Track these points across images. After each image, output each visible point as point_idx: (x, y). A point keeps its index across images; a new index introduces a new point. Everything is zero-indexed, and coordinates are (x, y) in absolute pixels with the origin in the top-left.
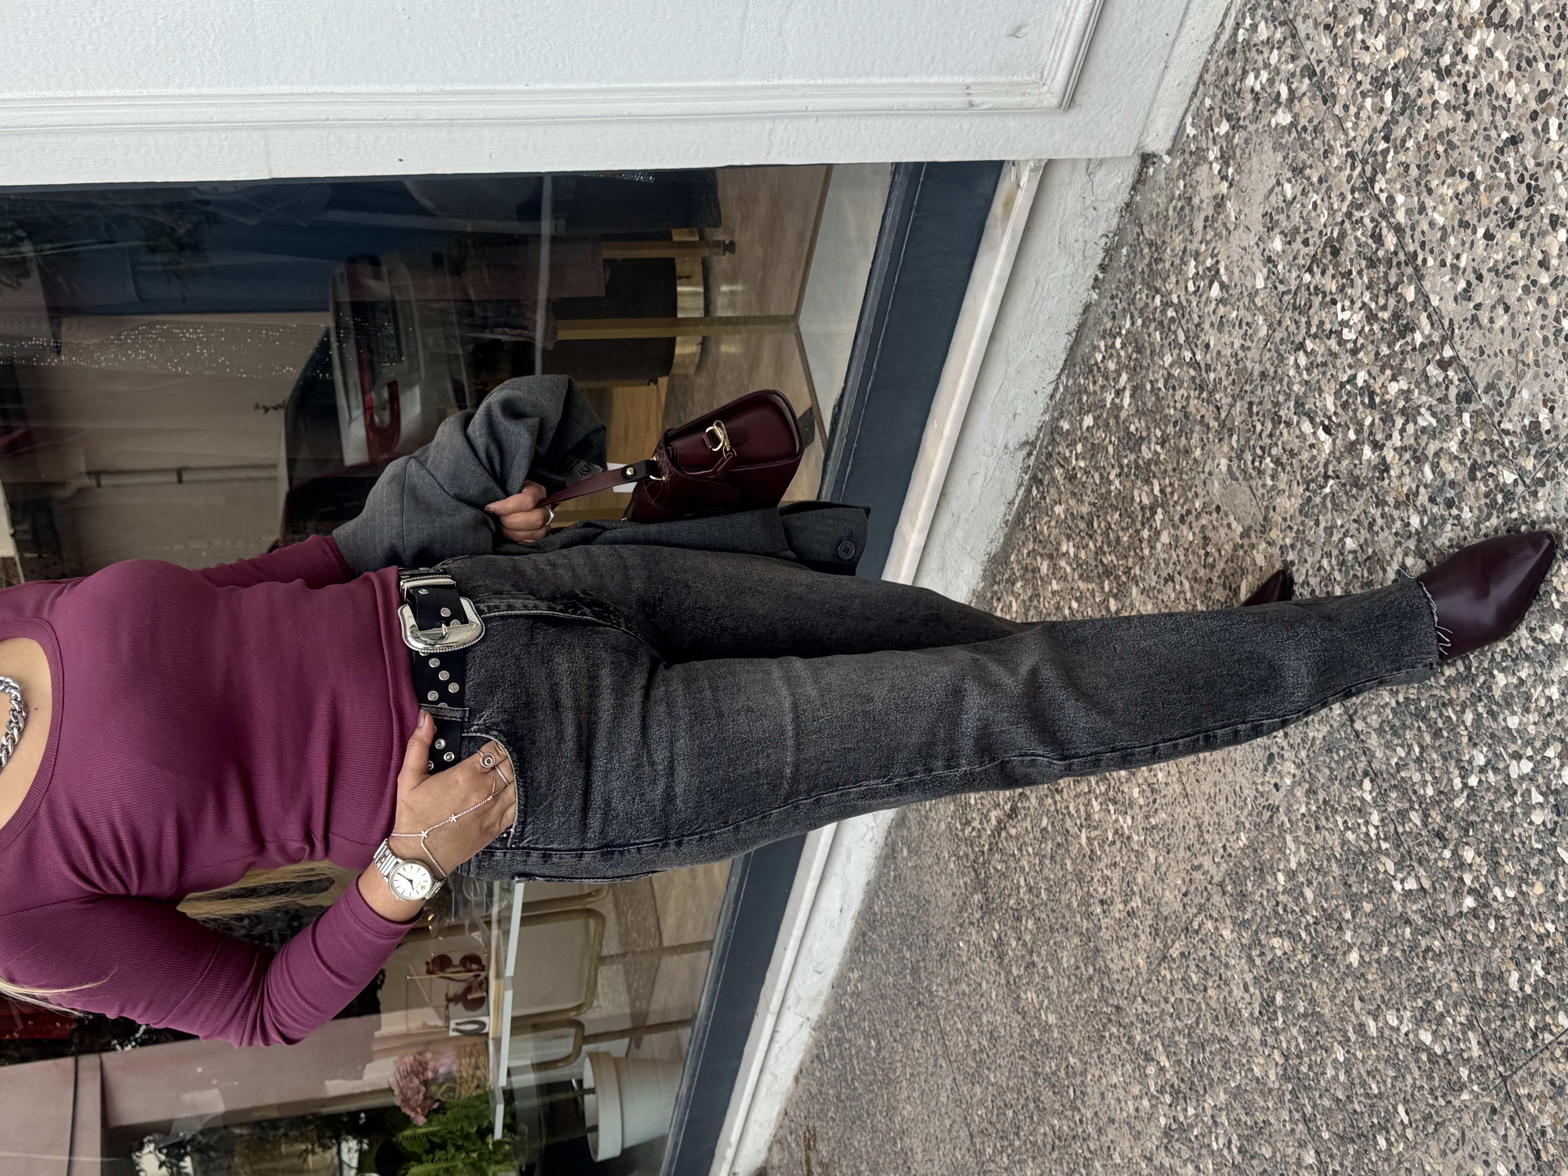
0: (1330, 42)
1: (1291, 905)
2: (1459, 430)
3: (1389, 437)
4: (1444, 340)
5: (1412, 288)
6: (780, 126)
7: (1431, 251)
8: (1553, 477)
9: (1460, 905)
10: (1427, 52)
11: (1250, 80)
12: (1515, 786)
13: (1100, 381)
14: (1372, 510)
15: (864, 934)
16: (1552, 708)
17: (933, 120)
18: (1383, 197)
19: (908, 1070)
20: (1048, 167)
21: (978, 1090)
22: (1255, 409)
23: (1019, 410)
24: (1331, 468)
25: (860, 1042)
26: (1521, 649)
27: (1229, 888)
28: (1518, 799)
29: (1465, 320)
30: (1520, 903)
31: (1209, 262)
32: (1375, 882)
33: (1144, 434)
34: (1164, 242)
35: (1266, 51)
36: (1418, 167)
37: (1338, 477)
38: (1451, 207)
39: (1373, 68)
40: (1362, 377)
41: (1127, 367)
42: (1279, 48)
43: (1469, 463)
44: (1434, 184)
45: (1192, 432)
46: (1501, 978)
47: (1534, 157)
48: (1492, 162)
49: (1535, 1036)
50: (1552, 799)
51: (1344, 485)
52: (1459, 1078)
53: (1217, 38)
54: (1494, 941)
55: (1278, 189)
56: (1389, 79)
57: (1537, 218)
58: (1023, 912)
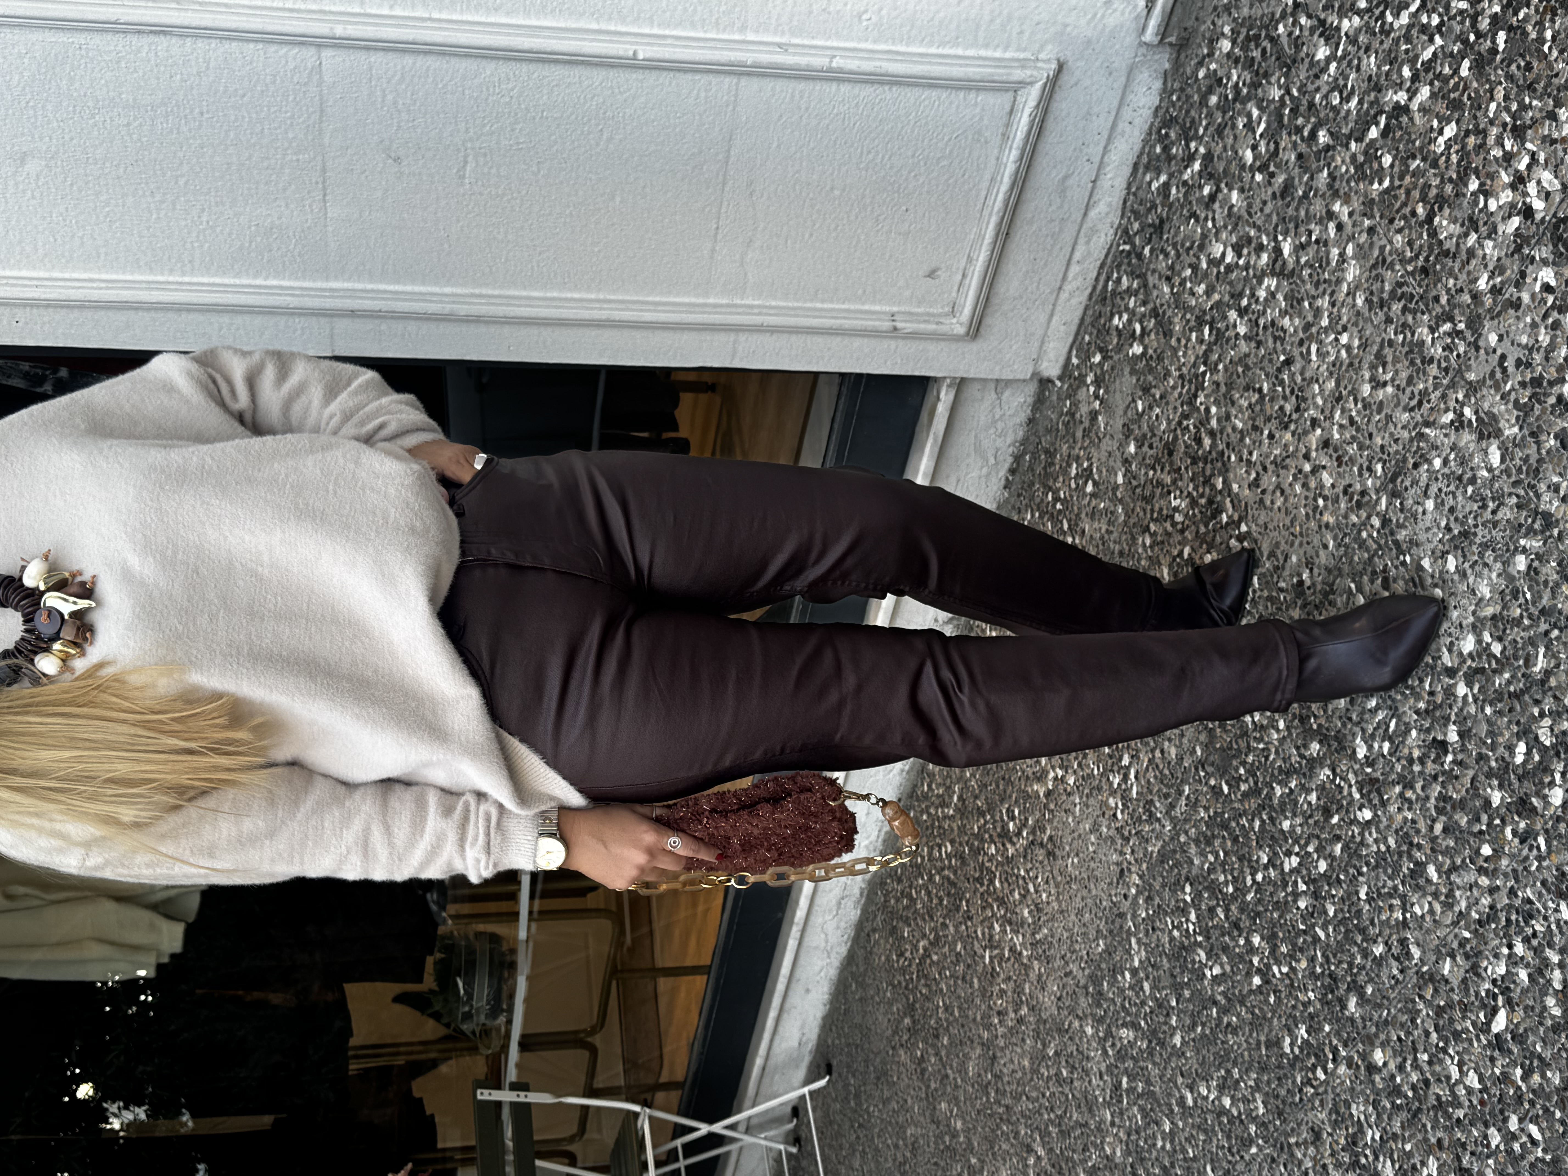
0: (1169, 290)
1: (1134, 999)
4: (1241, 519)
5: (1221, 479)
6: (743, 337)
7: (1234, 450)
9: (1250, 984)
10: (1232, 296)
11: (1116, 321)
12: (1287, 878)
17: (865, 340)
18: (1202, 408)
20: (960, 385)
27: (1091, 989)
28: (1289, 889)
29: (1255, 503)
30: (1291, 977)
31: (1086, 465)
32: (1193, 971)
34: (1055, 450)
35: (1126, 297)
36: (1226, 384)
38: (1246, 415)
39: (1197, 309)
40: (1187, 551)
42: (1135, 295)
44: (1236, 397)
46: (1278, 1043)
47: (1302, 374)
48: (1273, 379)
49: (1300, 1091)
50: (1311, 887)
52: (1249, 1135)
53: (1094, 288)
54: (1274, 1012)
55: (1133, 405)
56: (1208, 318)
57: (1303, 421)
58: (940, 1030)
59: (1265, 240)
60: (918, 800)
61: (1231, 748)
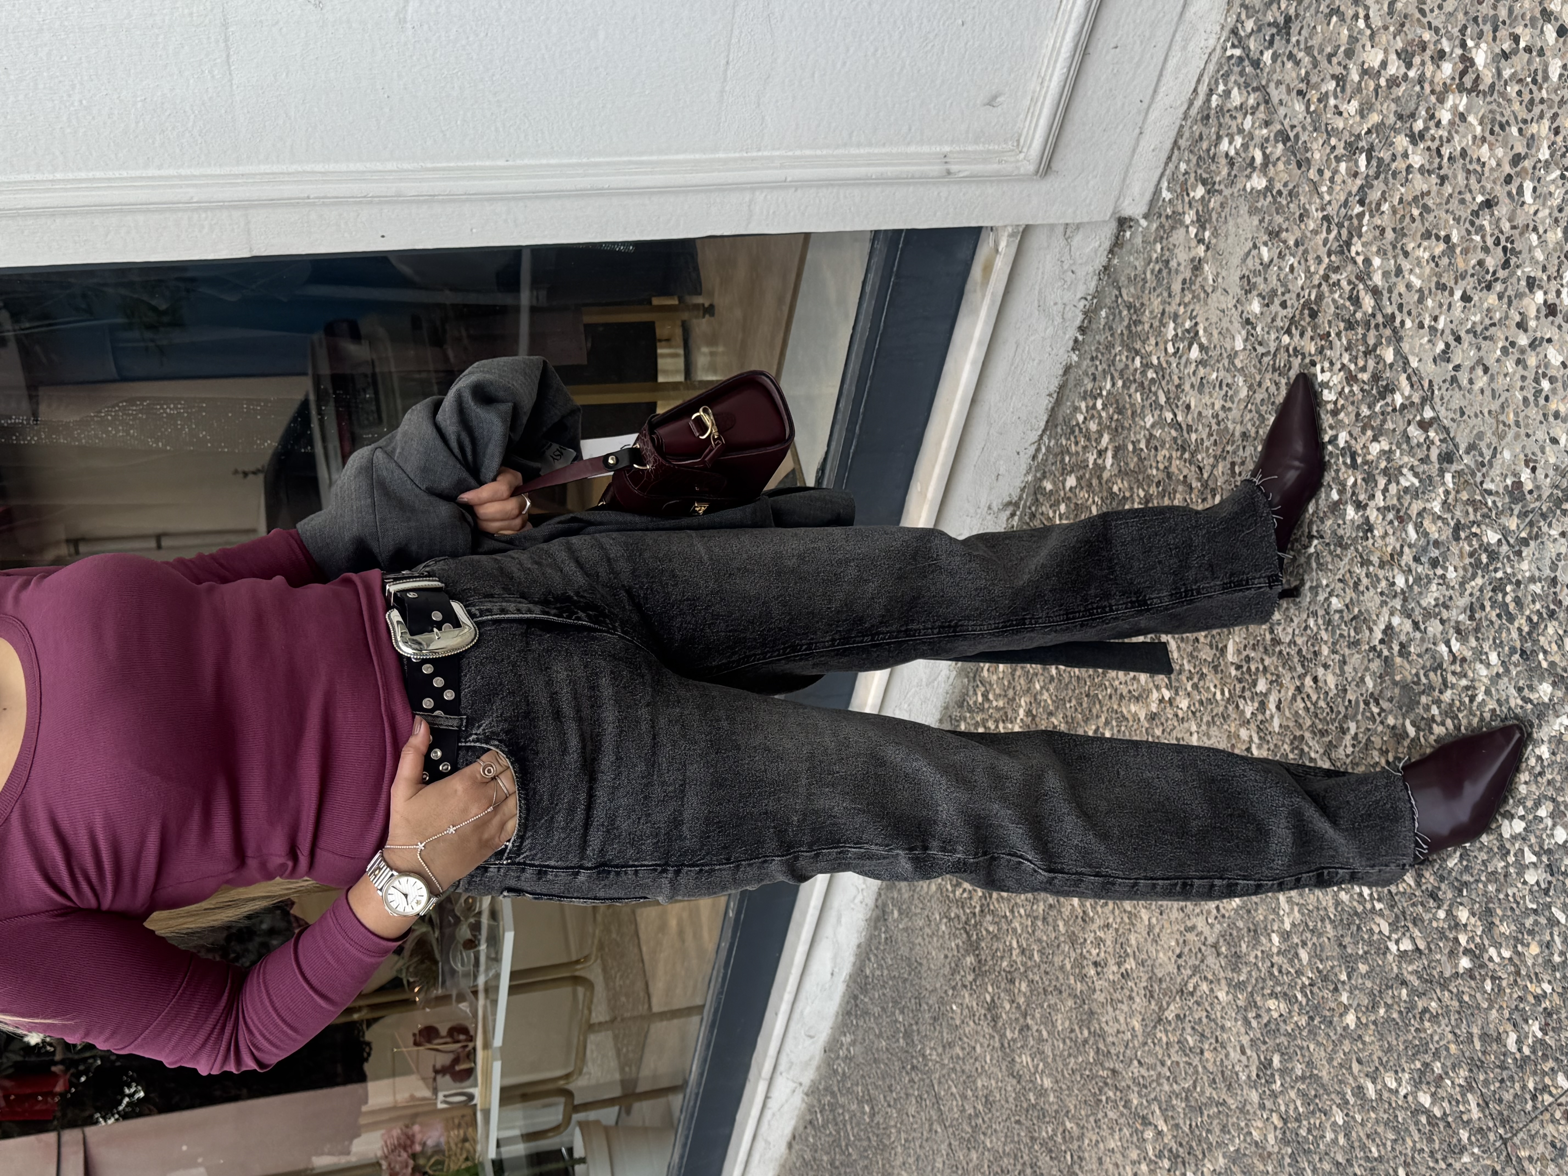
0: (1303, 108)
1: (1286, 966)
2: (1441, 490)
3: (1372, 497)
4: (1424, 401)
5: (1391, 349)
6: (760, 196)
7: (1409, 313)
8: (1537, 537)
9: (1456, 966)
10: (1400, 117)
11: (1224, 145)
12: (1508, 846)
13: (1082, 442)
14: (1357, 570)
15: (855, 998)
16: (1543, 767)
17: (911, 189)
18: (1360, 260)
19: (903, 1135)
20: (1025, 233)
21: (974, 1155)
22: (1237, 470)
23: (1002, 471)
24: (1315, 528)
25: (854, 1107)
26: (1510, 708)
27: (1223, 949)
28: (1511, 859)
29: (1444, 381)
30: (1516, 963)
31: (1188, 324)
32: (1370, 943)
33: (1128, 494)
34: (1142, 304)
35: (1240, 116)
36: (1394, 230)
37: (1322, 537)
38: (1427, 270)
39: (1346, 133)
40: (1343, 437)
41: (1109, 427)
42: (1253, 114)
43: (1452, 524)
44: (1410, 246)
45: (1175, 492)
46: (1499, 1039)
47: (1510, 220)
48: (1467, 225)
49: (1534, 1098)
50: (1545, 859)
51: (1328, 544)
52: (1460, 1140)
53: (1191, 104)
54: (1491, 1002)
55: (1254, 252)
56: (1363, 144)
57: (1514, 280)
58: (1016, 975)
59: (1446, 45)
60: (970, 711)
61: (1418, 683)
